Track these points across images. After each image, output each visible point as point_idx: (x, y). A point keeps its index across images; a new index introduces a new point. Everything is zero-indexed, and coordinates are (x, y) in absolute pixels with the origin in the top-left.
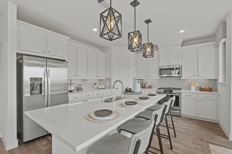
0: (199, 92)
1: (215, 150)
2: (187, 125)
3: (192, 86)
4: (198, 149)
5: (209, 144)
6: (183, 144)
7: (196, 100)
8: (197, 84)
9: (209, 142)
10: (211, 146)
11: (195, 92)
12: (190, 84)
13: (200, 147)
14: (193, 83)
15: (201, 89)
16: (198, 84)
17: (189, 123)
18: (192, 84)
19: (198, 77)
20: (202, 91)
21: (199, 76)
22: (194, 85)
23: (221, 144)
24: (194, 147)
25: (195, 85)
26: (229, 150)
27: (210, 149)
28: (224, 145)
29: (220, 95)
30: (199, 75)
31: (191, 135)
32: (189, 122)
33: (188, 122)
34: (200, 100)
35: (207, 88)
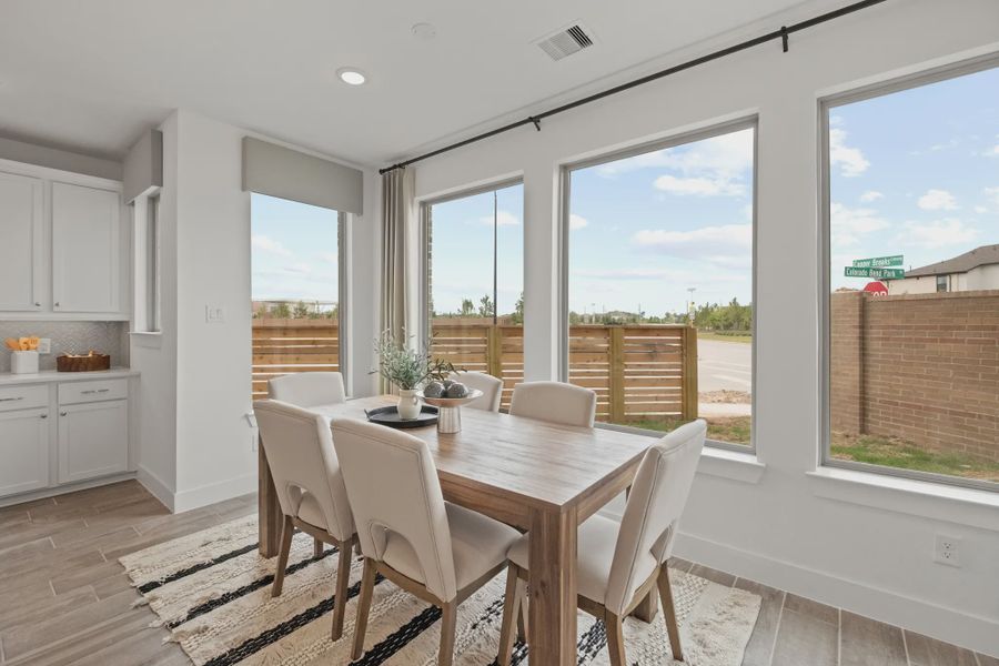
0: (55, 376)
1: (144, 562)
2: (11, 537)
3: (18, 353)
4: (84, 599)
5: (121, 559)
6: (12, 625)
7: (45, 412)
8: (46, 345)
9: (119, 551)
10: (128, 560)
11: (36, 377)
12: (9, 346)
13: (91, 588)
14: (23, 340)
15: (65, 364)
16: (47, 341)
17: (15, 526)
18: (21, 344)
19: (51, 310)
20: (70, 371)
21: (56, 309)
22: (28, 349)
23: (157, 537)
24: (67, 602)
25: (36, 349)
26: (177, 541)
27: (128, 569)
28: (163, 534)
29: (138, 376)
30: (57, 305)
31: (39, 569)
32: (13, 523)
33: (7, 524)
34: (62, 410)
35: (90, 355)
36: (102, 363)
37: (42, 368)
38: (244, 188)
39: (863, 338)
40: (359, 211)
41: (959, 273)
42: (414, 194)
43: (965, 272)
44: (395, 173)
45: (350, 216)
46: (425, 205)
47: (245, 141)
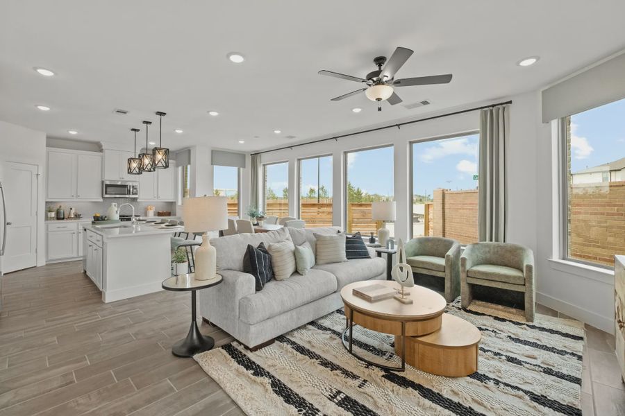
3: (149, 211)
14: (150, 207)
15: (160, 214)
19: (158, 199)
25: (153, 211)
30: (159, 197)
35: (165, 212)
36: (169, 214)
37: (155, 215)
38: (212, 164)
39: (443, 208)
40: (244, 167)
41: (615, 170)
42: (261, 162)
43: (620, 170)
44: (255, 156)
45: (241, 169)
46: (264, 165)
47: (212, 151)
